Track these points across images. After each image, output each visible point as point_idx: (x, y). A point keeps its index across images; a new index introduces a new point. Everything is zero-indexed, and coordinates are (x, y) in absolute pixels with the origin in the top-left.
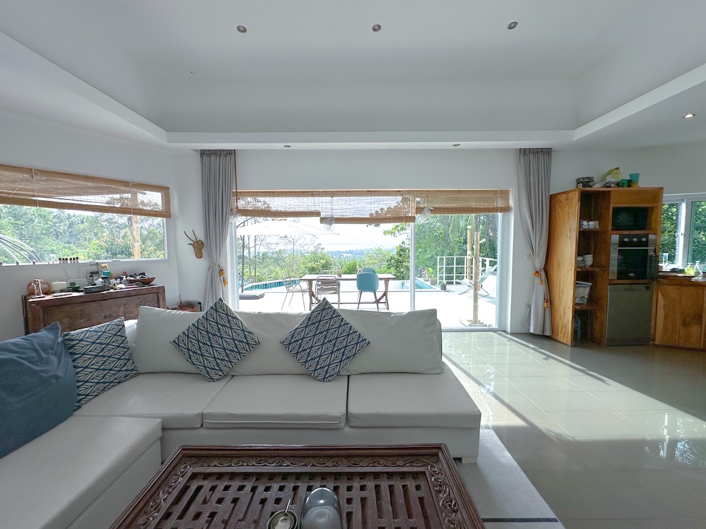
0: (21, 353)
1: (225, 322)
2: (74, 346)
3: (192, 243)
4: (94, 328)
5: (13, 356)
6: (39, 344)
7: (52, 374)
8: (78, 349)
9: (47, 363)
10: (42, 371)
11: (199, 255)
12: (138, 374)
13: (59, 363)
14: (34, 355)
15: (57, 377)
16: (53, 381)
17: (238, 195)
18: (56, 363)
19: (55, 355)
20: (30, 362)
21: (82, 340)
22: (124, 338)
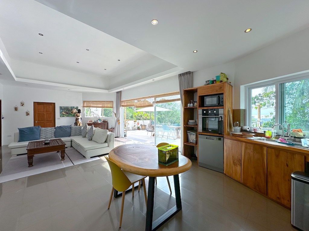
3: (115, 113)
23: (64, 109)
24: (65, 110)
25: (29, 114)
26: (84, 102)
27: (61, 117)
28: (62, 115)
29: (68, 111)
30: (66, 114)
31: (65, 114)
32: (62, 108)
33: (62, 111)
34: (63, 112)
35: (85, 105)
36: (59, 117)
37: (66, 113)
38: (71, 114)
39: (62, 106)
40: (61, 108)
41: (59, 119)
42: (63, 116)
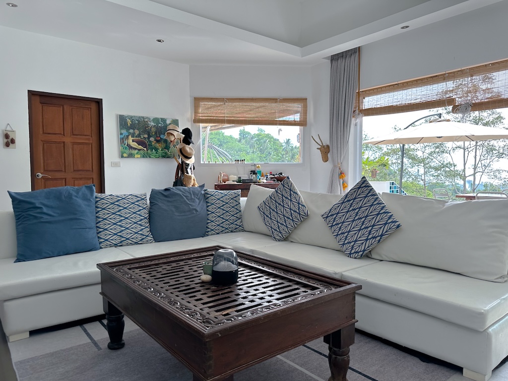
0: (184, 193)
1: (287, 195)
2: (208, 198)
3: (320, 147)
4: (221, 191)
5: (180, 193)
6: (192, 191)
7: (194, 208)
8: (210, 200)
9: (193, 202)
10: (190, 204)
11: (325, 159)
12: (244, 231)
13: (199, 204)
14: (189, 196)
15: (196, 211)
16: (194, 212)
17: (361, 95)
18: (198, 203)
19: (199, 199)
20: (187, 199)
21: (212, 195)
22: (238, 203)
23: (133, 127)
24: (137, 132)
25: (13, 141)
26: (197, 101)
27: (122, 157)
28: (127, 152)
29: (146, 136)
30: (140, 147)
31: (135, 145)
32: (126, 123)
33: (124, 132)
34: (131, 139)
35: (201, 116)
36: (116, 159)
37: (139, 143)
38: (156, 150)
39: (125, 113)
40: (123, 122)
41: (115, 165)
42: (131, 156)
